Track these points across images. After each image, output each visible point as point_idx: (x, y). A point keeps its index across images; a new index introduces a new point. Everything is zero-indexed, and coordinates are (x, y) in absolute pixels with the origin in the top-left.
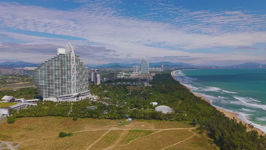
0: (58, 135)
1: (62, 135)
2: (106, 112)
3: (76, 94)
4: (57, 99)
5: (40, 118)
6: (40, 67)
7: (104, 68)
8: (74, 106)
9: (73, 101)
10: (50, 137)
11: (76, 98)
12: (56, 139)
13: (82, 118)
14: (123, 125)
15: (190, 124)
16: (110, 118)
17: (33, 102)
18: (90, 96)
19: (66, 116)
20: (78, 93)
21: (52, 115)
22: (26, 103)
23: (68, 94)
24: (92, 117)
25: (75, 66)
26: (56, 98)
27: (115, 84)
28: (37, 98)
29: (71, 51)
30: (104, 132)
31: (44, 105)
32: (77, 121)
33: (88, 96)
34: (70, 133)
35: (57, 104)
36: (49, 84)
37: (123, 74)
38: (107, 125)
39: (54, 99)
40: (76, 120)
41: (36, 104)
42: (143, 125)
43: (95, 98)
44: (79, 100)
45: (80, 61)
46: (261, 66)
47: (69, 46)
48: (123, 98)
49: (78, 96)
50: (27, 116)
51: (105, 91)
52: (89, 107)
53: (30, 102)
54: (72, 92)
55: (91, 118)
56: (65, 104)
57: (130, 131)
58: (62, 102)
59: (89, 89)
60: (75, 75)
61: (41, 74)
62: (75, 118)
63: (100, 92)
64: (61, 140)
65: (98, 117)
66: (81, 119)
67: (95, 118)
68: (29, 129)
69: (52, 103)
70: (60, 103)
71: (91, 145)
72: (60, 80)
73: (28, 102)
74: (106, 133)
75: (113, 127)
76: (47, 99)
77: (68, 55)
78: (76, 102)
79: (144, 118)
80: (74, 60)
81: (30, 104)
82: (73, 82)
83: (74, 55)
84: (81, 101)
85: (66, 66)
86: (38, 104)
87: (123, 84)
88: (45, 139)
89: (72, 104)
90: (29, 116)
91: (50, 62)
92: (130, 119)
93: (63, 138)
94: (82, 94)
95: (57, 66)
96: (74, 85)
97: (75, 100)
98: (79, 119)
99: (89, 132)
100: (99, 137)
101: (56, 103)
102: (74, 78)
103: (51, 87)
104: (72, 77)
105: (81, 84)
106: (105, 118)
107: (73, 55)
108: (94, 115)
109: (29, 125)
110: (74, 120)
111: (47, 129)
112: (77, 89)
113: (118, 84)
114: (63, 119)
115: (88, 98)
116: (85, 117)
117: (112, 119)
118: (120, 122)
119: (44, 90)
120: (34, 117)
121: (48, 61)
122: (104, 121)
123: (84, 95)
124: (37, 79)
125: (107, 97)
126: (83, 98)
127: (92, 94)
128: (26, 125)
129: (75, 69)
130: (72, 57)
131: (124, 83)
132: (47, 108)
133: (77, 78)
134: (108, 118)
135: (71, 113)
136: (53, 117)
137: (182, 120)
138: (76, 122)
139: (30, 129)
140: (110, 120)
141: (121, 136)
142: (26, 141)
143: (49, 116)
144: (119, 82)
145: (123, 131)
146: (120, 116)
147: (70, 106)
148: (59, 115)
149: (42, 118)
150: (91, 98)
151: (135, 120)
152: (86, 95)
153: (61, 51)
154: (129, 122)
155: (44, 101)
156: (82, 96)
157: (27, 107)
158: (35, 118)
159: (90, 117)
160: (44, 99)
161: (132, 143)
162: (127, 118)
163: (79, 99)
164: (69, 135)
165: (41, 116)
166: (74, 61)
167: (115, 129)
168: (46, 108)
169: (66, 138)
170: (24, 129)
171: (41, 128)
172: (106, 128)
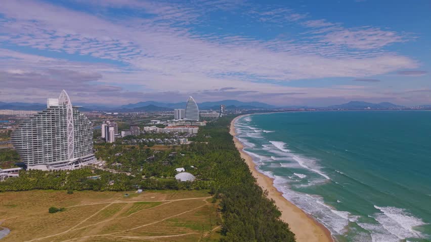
0: (48, 211)
1: (52, 211)
2: (112, 182)
3: (74, 159)
4: (47, 167)
5: (24, 193)
6: (22, 124)
7: (130, 111)
8: (71, 176)
9: (70, 169)
10: (38, 213)
11: (74, 165)
12: (45, 215)
13: (80, 190)
14: (129, 197)
15: (209, 193)
16: (115, 190)
17: (13, 171)
18: (95, 161)
19: (58, 189)
20: (77, 158)
21: (40, 189)
22: (3, 174)
23: (62, 160)
24: (92, 189)
25: (73, 121)
26: (45, 166)
27: (137, 141)
28: (19, 166)
29: (67, 102)
30: (104, 205)
31: (30, 176)
32: (73, 195)
33: (91, 162)
34: (62, 207)
35: (47, 174)
36: (35, 148)
37: (156, 122)
38: (111, 197)
39: (43, 168)
40: (72, 193)
41: (18, 175)
42: (153, 196)
43: (101, 165)
44: (78, 168)
45: (81, 115)
46: (369, 108)
47: (64, 95)
48: (139, 164)
49: (77, 162)
50: (6, 191)
51: (118, 154)
52: (90, 177)
53: (9, 172)
54: (69, 157)
55: (91, 191)
56: (58, 174)
57: (135, 203)
58: (54, 170)
59: (94, 152)
60: (72, 134)
61: (24, 135)
62: (71, 191)
63: (110, 155)
64: (51, 215)
65: (99, 189)
66: (78, 192)
67: (96, 190)
68: (11, 206)
69: (40, 172)
70: (51, 173)
71: (87, 219)
72: (52, 142)
73: (6, 172)
74: (106, 207)
75: (117, 200)
76: (32, 168)
77: (63, 108)
78: (74, 170)
79: (157, 189)
80: (71, 113)
81: (9, 175)
82: (70, 143)
83: (71, 107)
84: (79, 169)
85: (60, 122)
86: (20, 175)
87: (149, 140)
88: (31, 216)
89: (68, 173)
90: (9, 191)
91: (37, 118)
92: (140, 191)
93: (54, 214)
94: (84, 159)
95: (47, 122)
96: (71, 148)
97: (73, 167)
98: (75, 192)
99: (86, 206)
100: (97, 211)
101: (46, 172)
102: (71, 137)
103: (38, 152)
104: (69, 136)
105: (81, 146)
106: (109, 190)
107: (69, 107)
108: (95, 187)
109: (10, 201)
110: (68, 193)
111: (34, 205)
112: (76, 152)
113: (142, 141)
114: (54, 193)
115: (91, 164)
116: (84, 190)
117: (117, 191)
118: (127, 195)
119: (28, 156)
120: (16, 191)
121: (33, 116)
122: (108, 193)
123: (85, 161)
124: (19, 142)
125: (118, 162)
126: (84, 164)
127: (98, 159)
128: (6, 202)
129: (73, 125)
130: (68, 110)
131: (151, 140)
132: (34, 179)
133: (76, 137)
134: (113, 190)
135: (65, 184)
136: (41, 191)
137: (203, 188)
138: (71, 195)
139: (13, 206)
140: (115, 192)
141: (123, 209)
142: (8, 219)
143: (37, 190)
144: (144, 138)
145: (127, 203)
146: (128, 186)
147: (66, 176)
148: (49, 188)
149: (27, 192)
150: (94, 165)
151: (146, 192)
152: (88, 160)
153: (53, 102)
154: (139, 194)
155: (28, 170)
156: (83, 162)
157: (5, 179)
158: (18, 192)
159: (89, 189)
160: (29, 168)
161: (133, 216)
162: (137, 189)
163: (78, 166)
164: (61, 210)
165: (25, 190)
166: (70, 115)
167: (118, 202)
168: (31, 179)
169: (57, 213)
170: (5, 206)
171: (26, 204)
172: (108, 201)
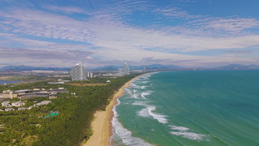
29: (81, 65)
46: (236, 68)
104: (81, 73)
129: (82, 70)
